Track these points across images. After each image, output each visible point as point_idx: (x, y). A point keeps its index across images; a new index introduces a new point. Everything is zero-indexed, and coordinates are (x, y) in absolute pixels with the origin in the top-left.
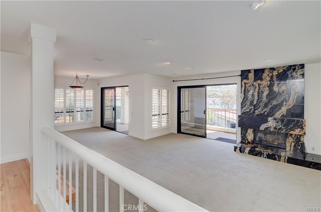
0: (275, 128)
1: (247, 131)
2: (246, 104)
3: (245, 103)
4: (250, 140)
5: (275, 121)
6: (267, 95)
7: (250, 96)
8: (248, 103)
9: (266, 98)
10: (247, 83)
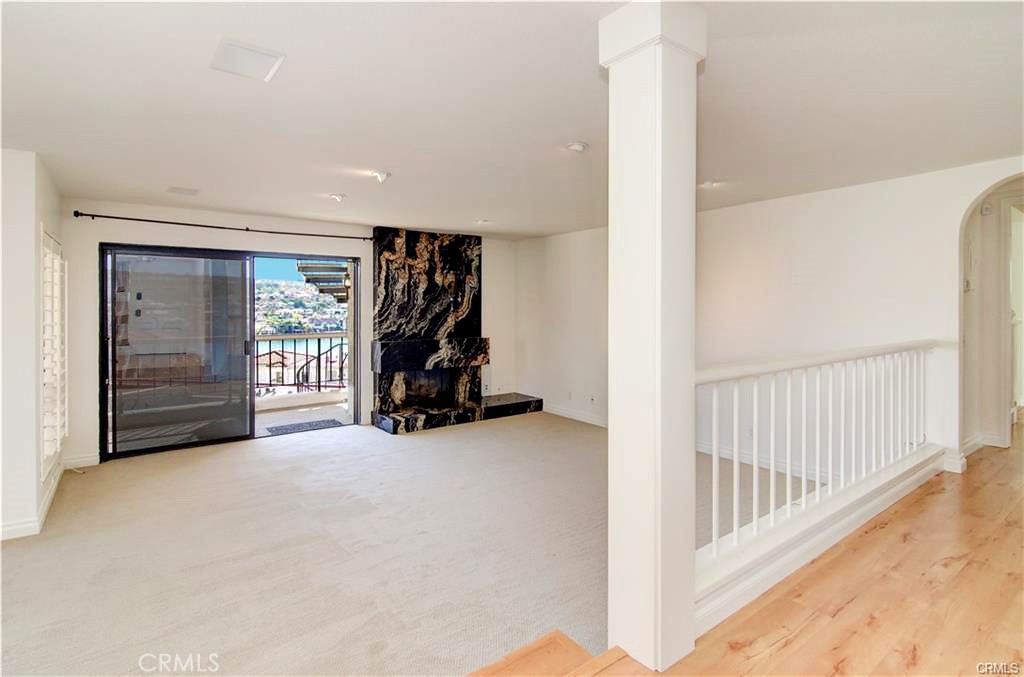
0: (450, 360)
1: (393, 379)
2: (390, 314)
3: (386, 310)
4: (398, 402)
5: (450, 346)
6: (425, 293)
7: (399, 294)
8: (394, 309)
9: (424, 298)
10: (392, 261)
